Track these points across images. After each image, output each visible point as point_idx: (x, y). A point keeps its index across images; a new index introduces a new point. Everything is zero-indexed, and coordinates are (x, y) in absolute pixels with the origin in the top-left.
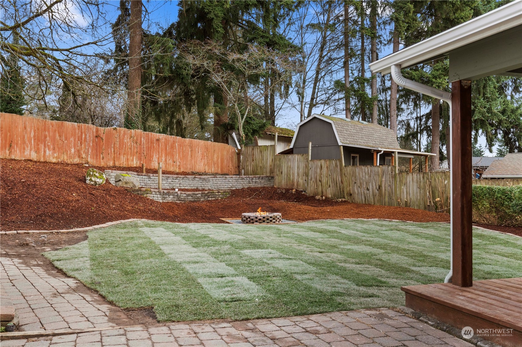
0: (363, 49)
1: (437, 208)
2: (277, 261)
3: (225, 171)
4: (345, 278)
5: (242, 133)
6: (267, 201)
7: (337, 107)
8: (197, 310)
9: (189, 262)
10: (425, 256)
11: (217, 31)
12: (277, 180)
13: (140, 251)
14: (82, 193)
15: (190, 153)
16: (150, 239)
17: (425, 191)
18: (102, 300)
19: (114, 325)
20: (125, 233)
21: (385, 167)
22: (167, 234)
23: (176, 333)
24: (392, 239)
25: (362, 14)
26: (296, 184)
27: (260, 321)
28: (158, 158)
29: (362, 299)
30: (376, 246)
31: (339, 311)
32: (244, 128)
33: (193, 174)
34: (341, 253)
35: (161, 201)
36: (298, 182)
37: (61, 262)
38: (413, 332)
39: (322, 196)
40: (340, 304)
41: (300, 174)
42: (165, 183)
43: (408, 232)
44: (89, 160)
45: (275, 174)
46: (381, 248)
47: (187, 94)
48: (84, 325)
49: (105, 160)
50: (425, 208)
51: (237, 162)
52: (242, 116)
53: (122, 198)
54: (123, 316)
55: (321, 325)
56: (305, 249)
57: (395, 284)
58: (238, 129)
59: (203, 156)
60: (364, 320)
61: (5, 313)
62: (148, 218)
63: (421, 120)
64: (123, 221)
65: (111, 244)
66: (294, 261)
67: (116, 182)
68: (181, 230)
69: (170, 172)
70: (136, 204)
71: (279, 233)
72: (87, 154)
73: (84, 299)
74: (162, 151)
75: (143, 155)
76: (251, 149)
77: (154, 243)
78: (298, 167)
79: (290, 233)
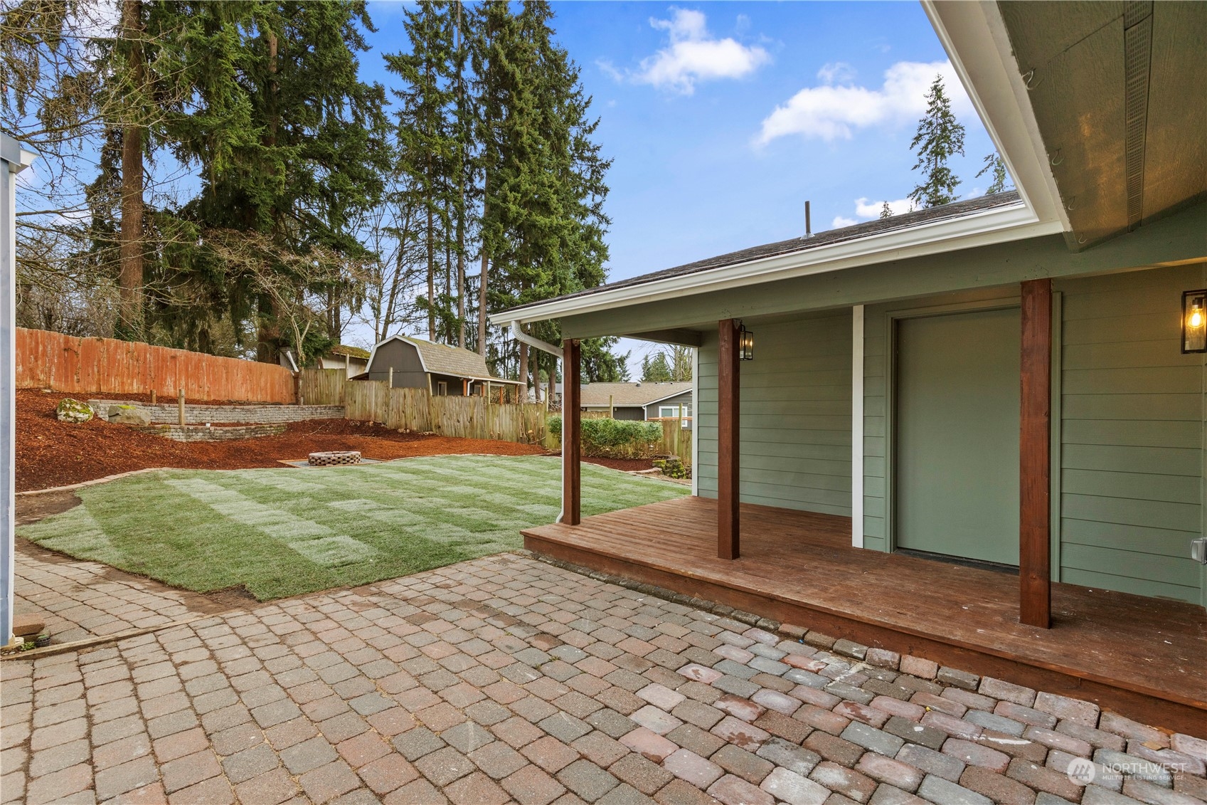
0: (449, 264)
1: (529, 440)
2: (377, 513)
3: (277, 399)
4: (457, 525)
5: (301, 353)
6: (339, 437)
7: (419, 325)
8: (304, 581)
9: (265, 524)
10: (526, 493)
11: (264, 222)
12: (349, 410)
13: (181, 514)
14: (55, 434)
15: (224, 375)
16: (189, 496)
17: (517, 423)
18: (160, 585)
19: (200, 614)
20: (144, 489)
21: (475, 397)
22: (213, 487)
23: (291, 611)
24: (490, 477)
25: (447, 224)
26: (373, 416)
27: (383, 583)
28: (175, 382)
29: (481, 546)
30: (476, 486)
31: (462, 561)
32: (303, 346)
33: (230, 403)
34: (443, 497)
35: (184, 441)
36: (376, 413)
37: (52, 540)
38: (536, 573)
39: (406, 429)
40: (461, 554)
41: (379, 404)
42: (189, 415)
43: (505, 467)
44: (52, 383)
45: (346, 403)
46: (482, 488)
47: (215, 296)
48: (154, 621)
49: (82, 383)
50: (518, 441)
51: (293, 388)
52: (301, 331)
53: (124, 439)
54: (206, 602)
55: (449, 579)
56: (402, 495)
57: (507, 527)
58: (296, 347)
59: (244, 381)
60: (490, 567)
61: (30, 624)
62: (171, 465)
63: (508, 345)
64: (134, 473)
65: (128, 507)
66: (396, 511)
67: (110, 417)
68: (230, 481)
69: (194, 400)
70: (149, 447)
71: (364, 476)
72: (48, 374)
73: (131, 587)
74: (180, 372)
75: (149, 377)
76: (313, 372)
77: (200, 501)
78: (376, 396)
79: (378, 476)
